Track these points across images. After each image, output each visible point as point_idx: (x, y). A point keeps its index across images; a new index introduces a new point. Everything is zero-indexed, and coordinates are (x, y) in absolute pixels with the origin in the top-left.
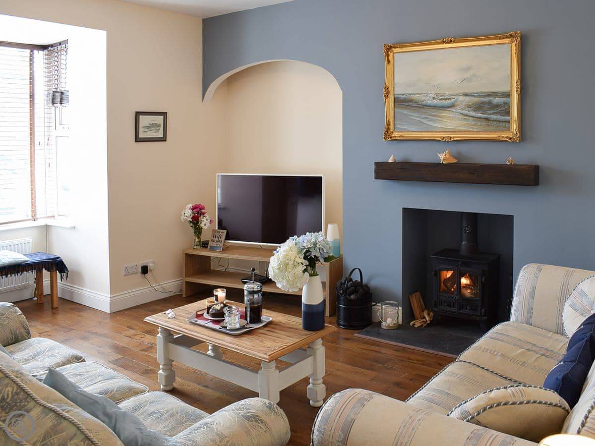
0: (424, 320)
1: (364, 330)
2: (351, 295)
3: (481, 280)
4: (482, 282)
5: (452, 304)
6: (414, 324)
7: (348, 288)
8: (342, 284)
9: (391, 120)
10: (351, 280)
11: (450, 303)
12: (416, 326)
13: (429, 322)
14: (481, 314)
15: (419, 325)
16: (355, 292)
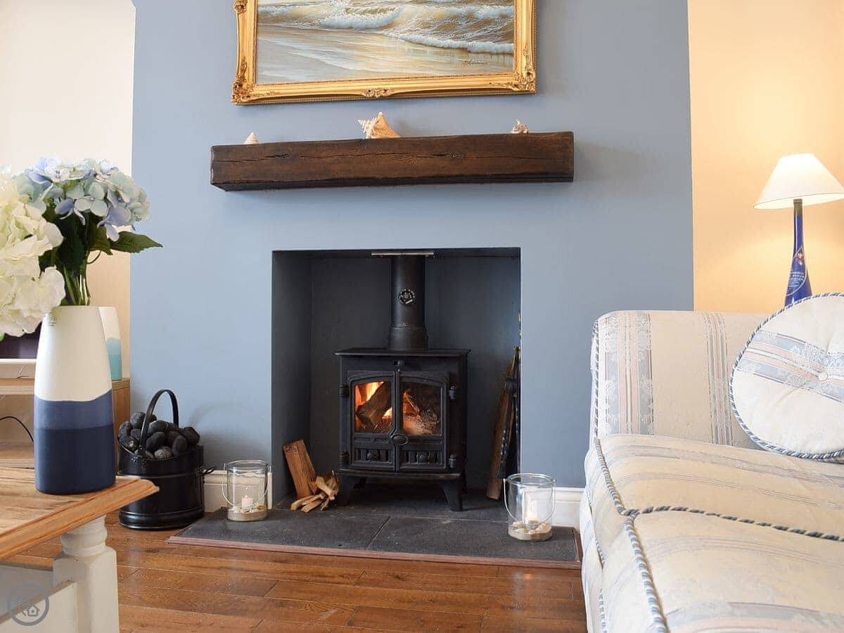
0: (321, 496)
1: (190, 528)
2: (156, 450)
3: (448, 393)
4: (448, 397)
5: (383, 454)
6: (300, 507)
7: (147, 435)
8: (131, 427)
9: (250, 61)
10: (153, 418)
11: (379, 451)
12: (306, 509)
13: (333, 498)
14: (448, 466)
15: (311, 508)
16: (165, 442)
